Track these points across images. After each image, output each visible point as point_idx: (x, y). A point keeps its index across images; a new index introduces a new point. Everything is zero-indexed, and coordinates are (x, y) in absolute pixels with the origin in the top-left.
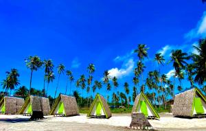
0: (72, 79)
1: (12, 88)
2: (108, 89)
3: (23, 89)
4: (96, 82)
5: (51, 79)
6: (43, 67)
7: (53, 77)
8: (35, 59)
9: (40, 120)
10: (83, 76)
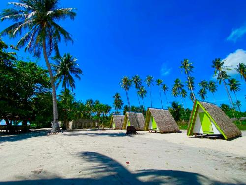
0: (165, 89)
1: (120, 108)
2: (232, 89)
3: (126, 107)
4: (203, 83)
5: (143, 93)
6: (134, 85)
7: (145, 92)
8: (126, 80)
9: (133, 135)
10: (177, 82)
